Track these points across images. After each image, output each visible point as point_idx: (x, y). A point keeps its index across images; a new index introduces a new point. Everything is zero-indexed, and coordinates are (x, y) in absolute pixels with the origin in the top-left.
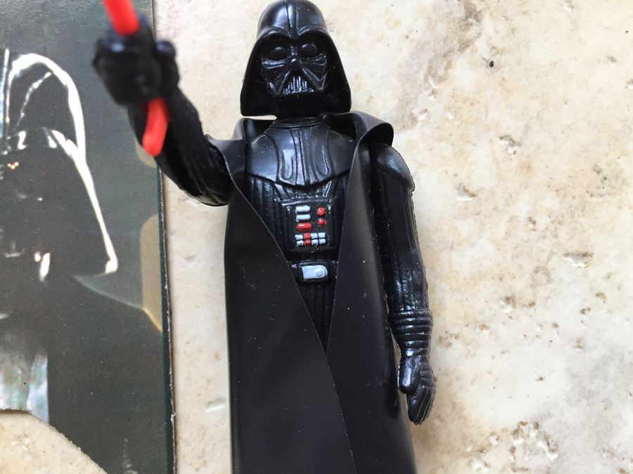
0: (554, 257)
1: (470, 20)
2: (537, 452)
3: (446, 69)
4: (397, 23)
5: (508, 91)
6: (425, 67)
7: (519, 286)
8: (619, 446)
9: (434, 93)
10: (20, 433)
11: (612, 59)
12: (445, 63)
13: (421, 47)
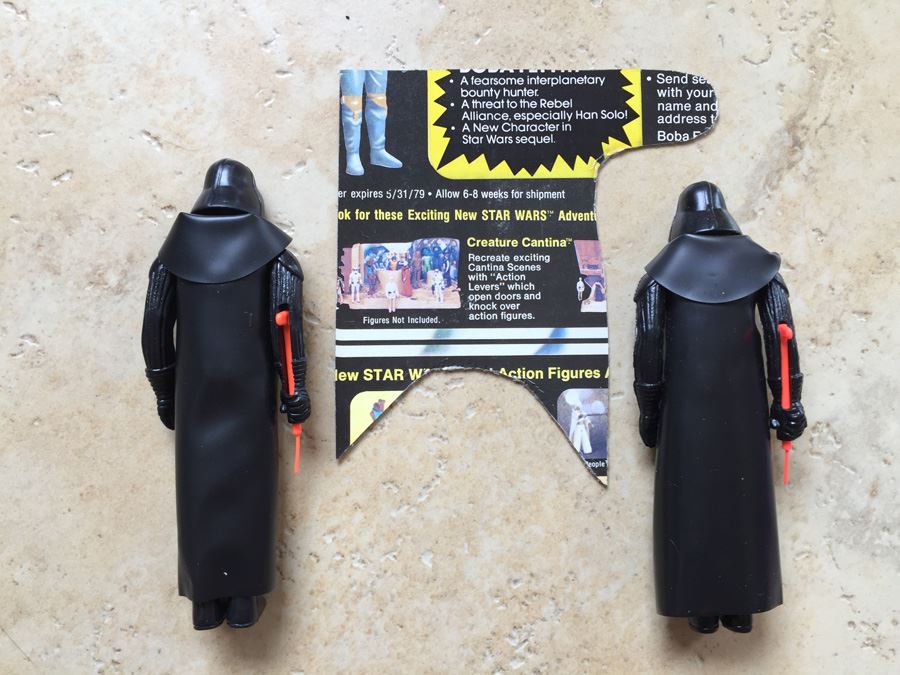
0: (845, 314)
1: (796, 148)
2: (828, 442)
3: (779, 180)
4: (746, 148)
5: (820, 198)
6: (764, 179)
7: (821, 331)
8: (884, 443)
9: (769, 197)
10: (494, 404)
11: (893, 179)
12: (777, 177)
13: (762, 165)
